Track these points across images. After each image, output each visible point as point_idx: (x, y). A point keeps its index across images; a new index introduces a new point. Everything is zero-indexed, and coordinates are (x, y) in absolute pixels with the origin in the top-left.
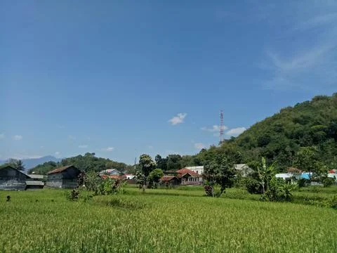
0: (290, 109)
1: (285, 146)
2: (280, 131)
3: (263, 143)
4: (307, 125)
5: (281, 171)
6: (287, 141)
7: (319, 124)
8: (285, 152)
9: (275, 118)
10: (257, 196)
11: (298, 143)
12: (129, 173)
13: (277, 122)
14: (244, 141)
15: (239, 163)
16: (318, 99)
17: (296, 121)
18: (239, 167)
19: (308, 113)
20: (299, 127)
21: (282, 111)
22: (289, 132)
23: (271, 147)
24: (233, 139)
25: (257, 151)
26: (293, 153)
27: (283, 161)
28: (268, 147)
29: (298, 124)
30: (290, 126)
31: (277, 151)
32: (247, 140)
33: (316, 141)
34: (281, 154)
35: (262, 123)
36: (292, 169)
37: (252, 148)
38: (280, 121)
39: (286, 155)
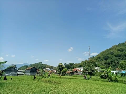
0: (116, 46)
1: (114, 60)
2: (112, 54)
3: (106, 59)
4: (123, 52)
5: (114, 70)
6: (115, 58)
8: (115, 62)
9: (110, 49)
10: (104, 80)
11: (120, 59)
12: (55, 70)
13: (111, 51)
14: (98, 58)
15: (96, 67)
17: (119, 50)
18: (97, 68)
19: (123, 47)
21: (113, 46)
22: (116, 55)
23: (109, 60)
24: (93, 57)
25: (104, 62)
26: (118, 63)
27: (114, 66)
28: (108, 60)
29: (119, 52)
30: (116, 52)
31: (112, 62)
32: (99, 58)
34: (113, 63)
35: (105, 51)
36: (118, 69)
37: (102, 61)
38: (112, 50)
39: (115, 64)
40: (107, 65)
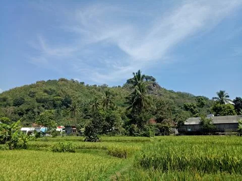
0: (43, 82)
1: (34, 108)
2: (33, 96)
3: (17, 104)
4: (52, 96)
5: (27, 125)
6: (37, 104)
7: (59, 96)
8: (33, 112)
9: (31, 86)
11: (43, 106)
13: (32, 90)
14: (2, 99)
16: (62, 80)
17: (46, 91)
19: (54, 88)
20: (46, 96)
21: (37, 82)
22: (39, 98)
23: (23, 107)
25: (11, 109)
26: (39, 113)
27: (30, 118)
28: (21, 107)
29: (46, 94)
30: (41, 94)
31: (28, 110)
32: (5, 100)
33: (55, 106)
34: (30, 113)
35: (21, 88)
36: (34, 124)
37: (8, 106)
38: (34, 89)
39: (33, 114)
40: (17, 116)
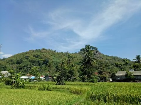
0: (33, 51)
1: (28, 65)
2: (27, 59)
3: (19, 63)
4: (38, 58)
5: (24, 75)
6: (29, 63)
7: (42, 58)
8: (27, 68)
9: (26, 53)
10: (10, 86)
11: (33, 64)
13: (27, 55)
14: (10, 61)
15: (5, 71)
16: (44, 49)
17: (34, 56)
19: (39, 54)
20: (35, 58)
21: (30, 51)
22: (31, 60)
23: (22, 65)
24: (4, 59)
25: (15, 65)
26: (30, 68)
27: (26, 71)
28: (20, 64)
29: (34, 57)
30: (32, 58)
31: (24, 67)
32: (12, 60)
33: (39, 64)
34: (25, 68)
35: (21, 54)
36: (28, 74)
37: (13, 64)
39: (27, 69)
40: (19, 70)
